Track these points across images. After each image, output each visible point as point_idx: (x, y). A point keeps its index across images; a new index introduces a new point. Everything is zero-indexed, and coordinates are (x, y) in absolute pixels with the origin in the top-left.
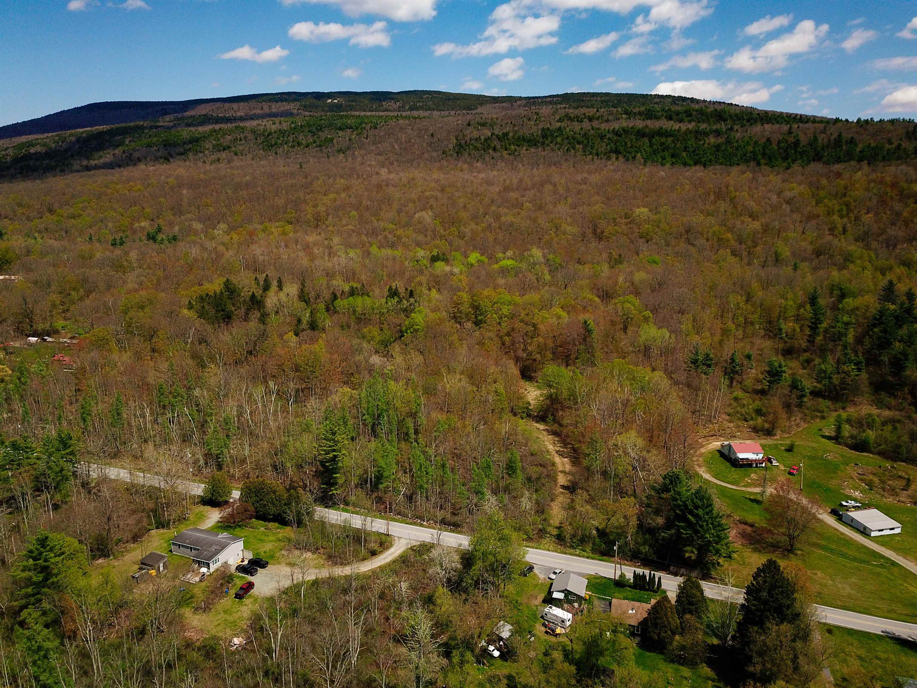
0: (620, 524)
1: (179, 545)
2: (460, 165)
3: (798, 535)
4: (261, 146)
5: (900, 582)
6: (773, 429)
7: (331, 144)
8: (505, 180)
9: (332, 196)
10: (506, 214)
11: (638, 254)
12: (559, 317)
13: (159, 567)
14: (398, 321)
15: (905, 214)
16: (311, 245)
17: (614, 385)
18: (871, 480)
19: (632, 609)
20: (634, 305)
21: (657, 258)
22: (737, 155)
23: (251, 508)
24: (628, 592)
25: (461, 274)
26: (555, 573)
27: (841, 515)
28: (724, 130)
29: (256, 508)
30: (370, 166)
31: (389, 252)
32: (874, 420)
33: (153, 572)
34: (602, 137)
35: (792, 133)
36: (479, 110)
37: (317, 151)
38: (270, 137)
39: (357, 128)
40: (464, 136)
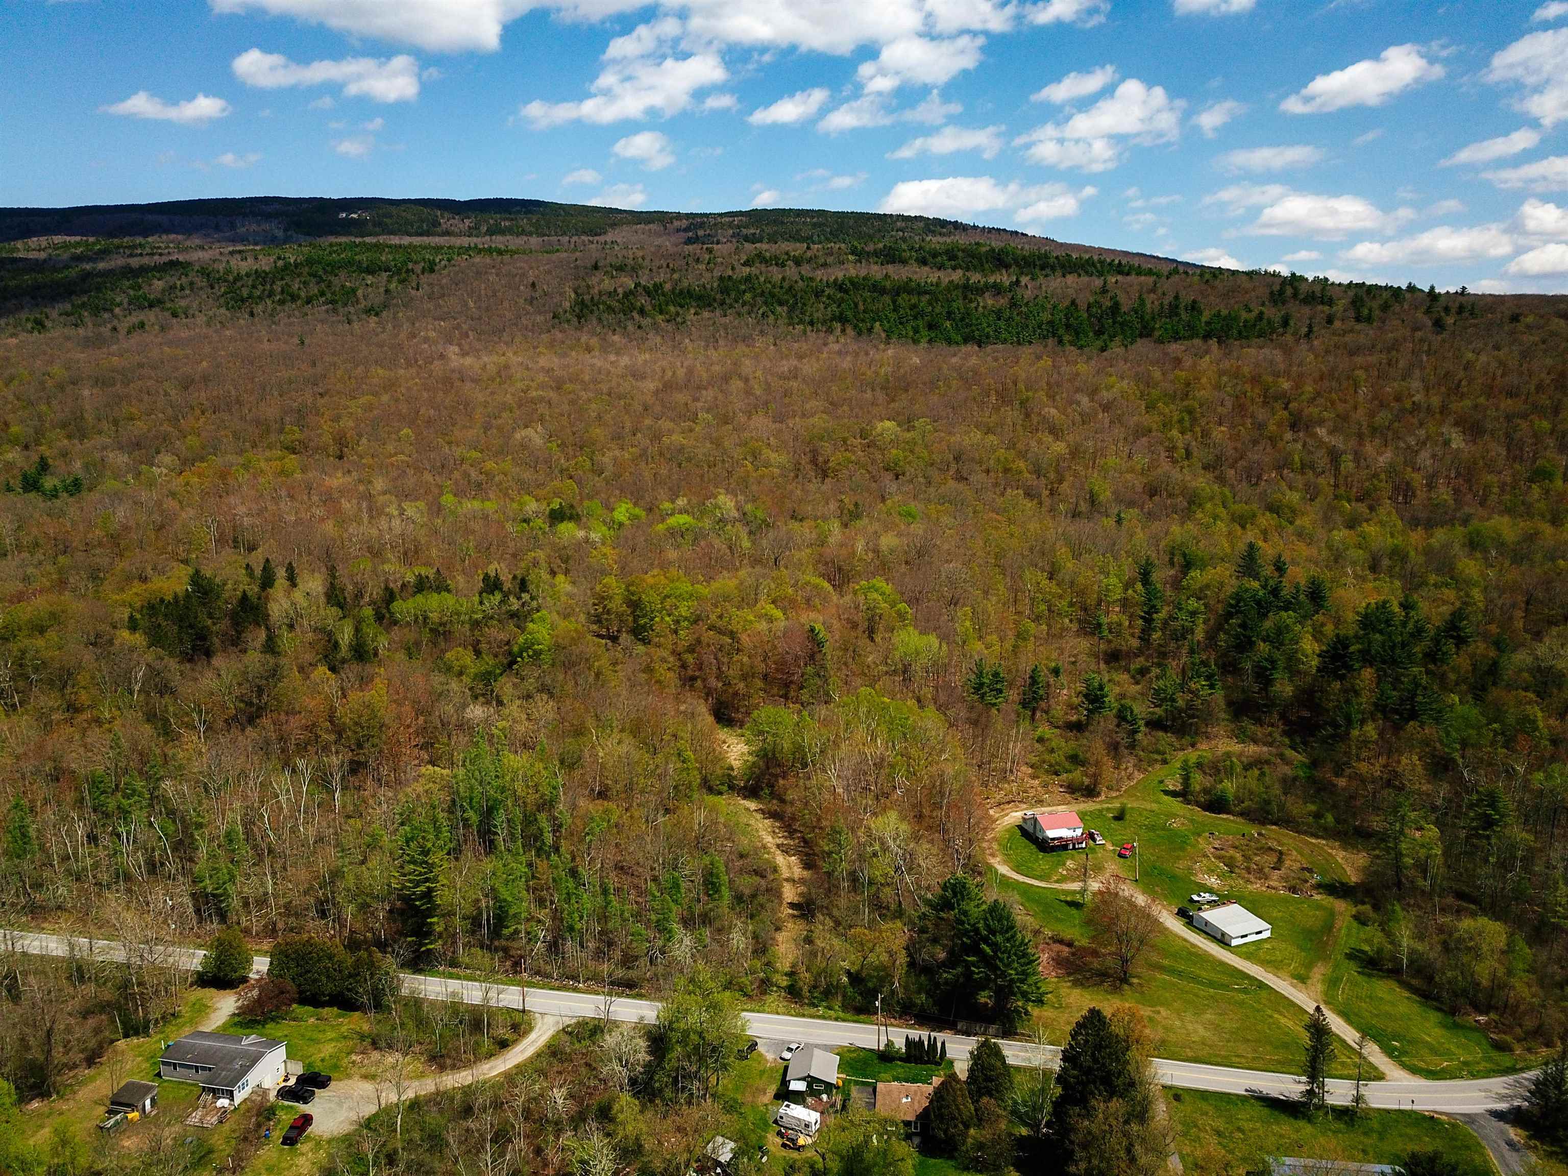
0: (881, 962)
1: (175, 1064)
2: (584, 339)
3: (1133, 957)
4: (222, 300)
5: (1269, 1012)
6: (1095, 786)
7: (353, 299)
8: (663, 371)
9: (363, 400)
10: (670, 432)
11: (884, 501)
12: (771, 620)
13: (144, 1106)
14: (503, 636)
15: (1272, 427)
16: (335, 495)
17: (861, 733)
18: (1231, 857)
19: (907, 1097)
20: (883, 594)
21: (913, 506)
22: (1027, 326)
23: (291, 987)
24: (900, 1068)
25: (603, 544)
26: (790, 1050)
27: (1192, 917)
28: (1007, 284)
29: (299, 985)
30: (426, 340)
31: (476, 505)
32: (1234, 763)
33: (134, 1115)
34: (818, 294)
35: (1107, 291)
36: (610, 236)
37: (327, 311)
38: (239, 284)
39: (399, 271)
40: (588, 287)
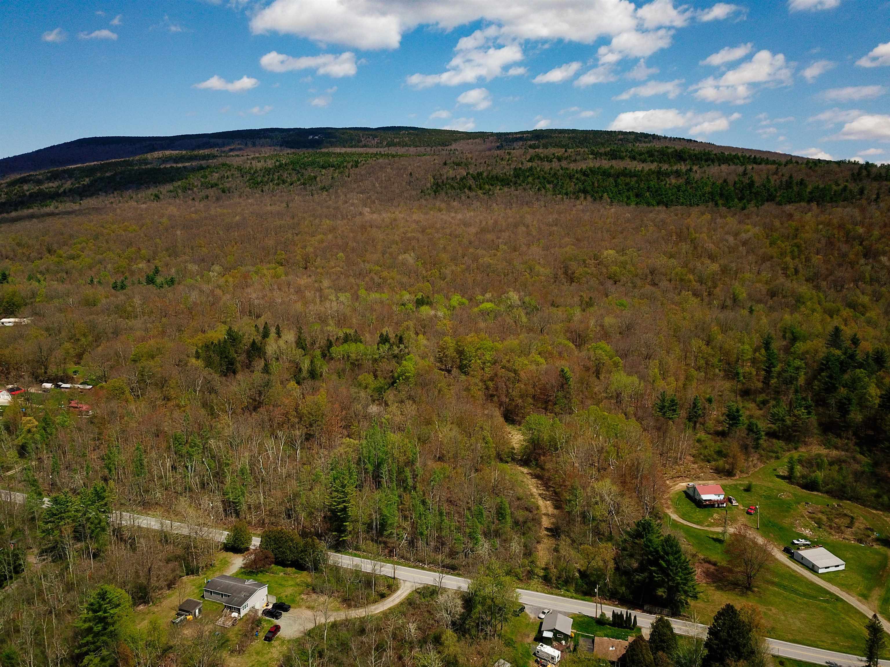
0: (599, 566)
1: (211, 592)
2: (438, 204)
3: (755, 575)
4: (247, 184)
5: (843, 616)
6: (733, 470)
7: (315, 182)
8: (481, 222)
9: (318, 237)
10: (483, 256)
11: (607, 296)
12: (538, 364)
13: (195, 613)
14: (390, 368)
15: (852, 256)
16: (303, 288)
17: (590, 433)
18: (819, 519)
19: (612, 647)
20: (605, 351)
21: (624, 301)
22: (696, 195)
23: (271, 555)
24: (609, 630)
25: (444, 318)
26: (544, 613)
27: (793, 553)
28: (684, 171)
29: (276, 555)
30: (353, 204)
31: (377, 295)
32: (823, 461)
33: (190, 617)
34: (571, 177)
35: (747, 174)
36: (453, 146)
37: (301, 189)
38: (256, 175)
39: (339, 167)
40: (441, 175)
